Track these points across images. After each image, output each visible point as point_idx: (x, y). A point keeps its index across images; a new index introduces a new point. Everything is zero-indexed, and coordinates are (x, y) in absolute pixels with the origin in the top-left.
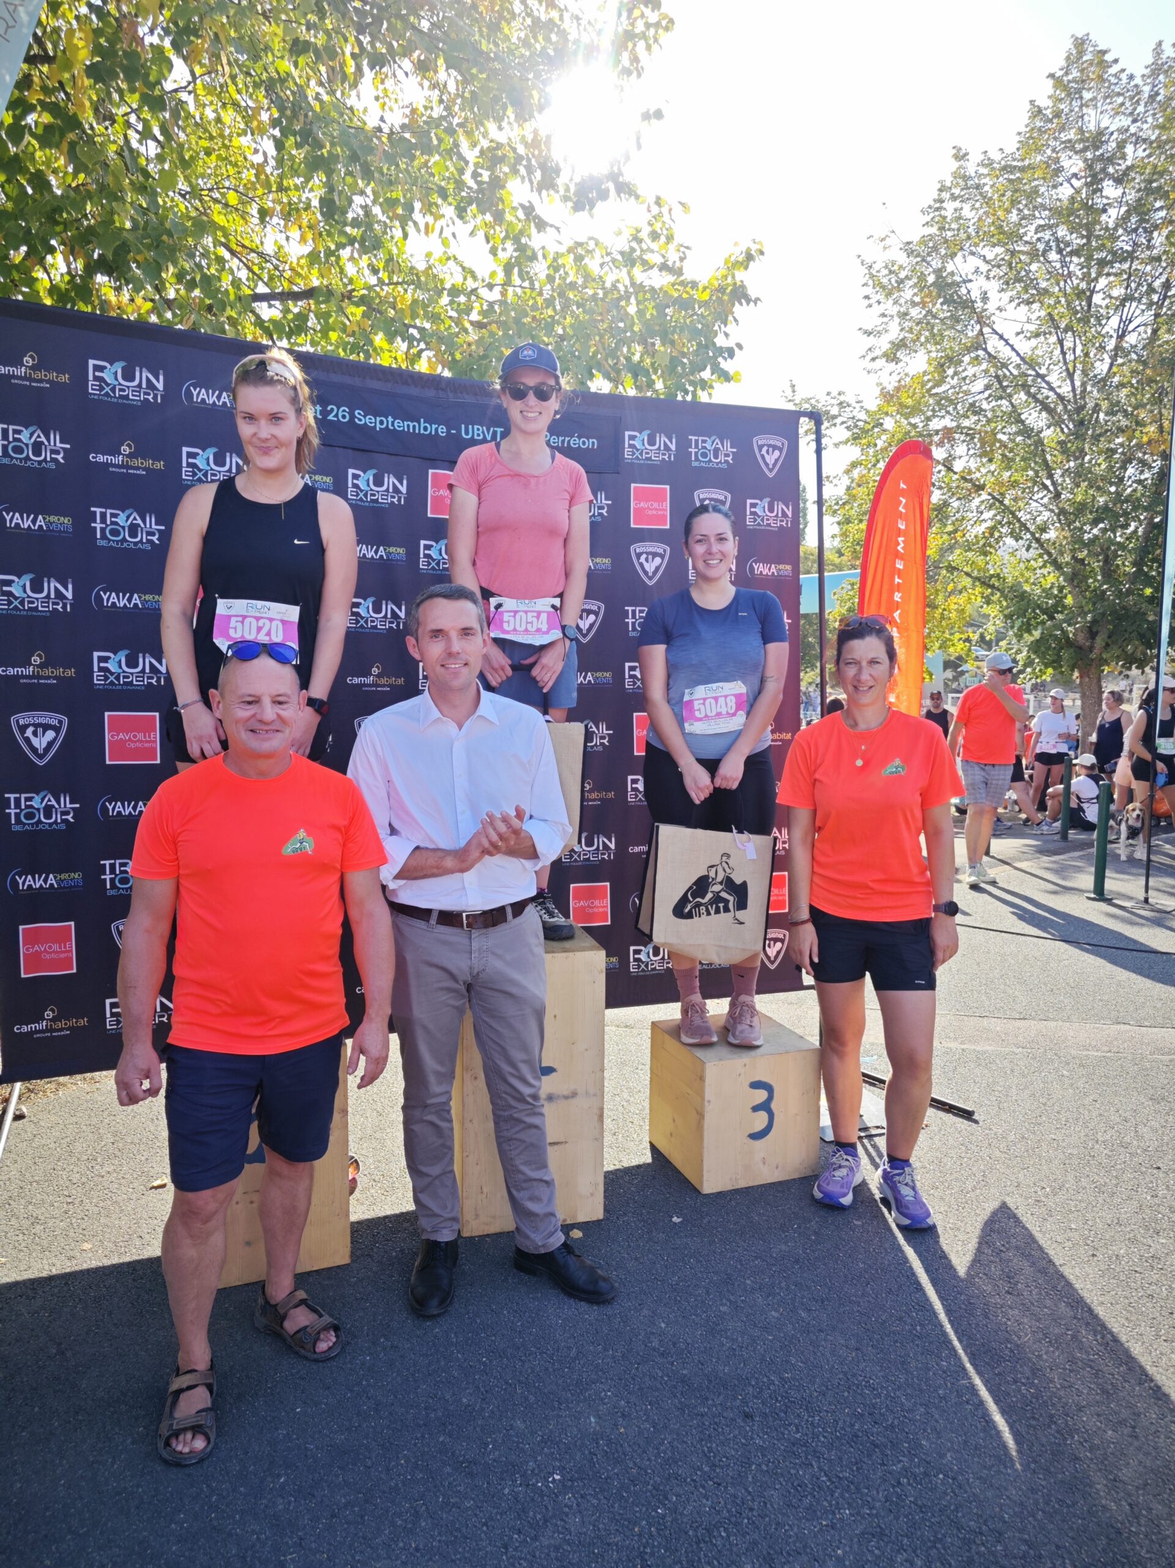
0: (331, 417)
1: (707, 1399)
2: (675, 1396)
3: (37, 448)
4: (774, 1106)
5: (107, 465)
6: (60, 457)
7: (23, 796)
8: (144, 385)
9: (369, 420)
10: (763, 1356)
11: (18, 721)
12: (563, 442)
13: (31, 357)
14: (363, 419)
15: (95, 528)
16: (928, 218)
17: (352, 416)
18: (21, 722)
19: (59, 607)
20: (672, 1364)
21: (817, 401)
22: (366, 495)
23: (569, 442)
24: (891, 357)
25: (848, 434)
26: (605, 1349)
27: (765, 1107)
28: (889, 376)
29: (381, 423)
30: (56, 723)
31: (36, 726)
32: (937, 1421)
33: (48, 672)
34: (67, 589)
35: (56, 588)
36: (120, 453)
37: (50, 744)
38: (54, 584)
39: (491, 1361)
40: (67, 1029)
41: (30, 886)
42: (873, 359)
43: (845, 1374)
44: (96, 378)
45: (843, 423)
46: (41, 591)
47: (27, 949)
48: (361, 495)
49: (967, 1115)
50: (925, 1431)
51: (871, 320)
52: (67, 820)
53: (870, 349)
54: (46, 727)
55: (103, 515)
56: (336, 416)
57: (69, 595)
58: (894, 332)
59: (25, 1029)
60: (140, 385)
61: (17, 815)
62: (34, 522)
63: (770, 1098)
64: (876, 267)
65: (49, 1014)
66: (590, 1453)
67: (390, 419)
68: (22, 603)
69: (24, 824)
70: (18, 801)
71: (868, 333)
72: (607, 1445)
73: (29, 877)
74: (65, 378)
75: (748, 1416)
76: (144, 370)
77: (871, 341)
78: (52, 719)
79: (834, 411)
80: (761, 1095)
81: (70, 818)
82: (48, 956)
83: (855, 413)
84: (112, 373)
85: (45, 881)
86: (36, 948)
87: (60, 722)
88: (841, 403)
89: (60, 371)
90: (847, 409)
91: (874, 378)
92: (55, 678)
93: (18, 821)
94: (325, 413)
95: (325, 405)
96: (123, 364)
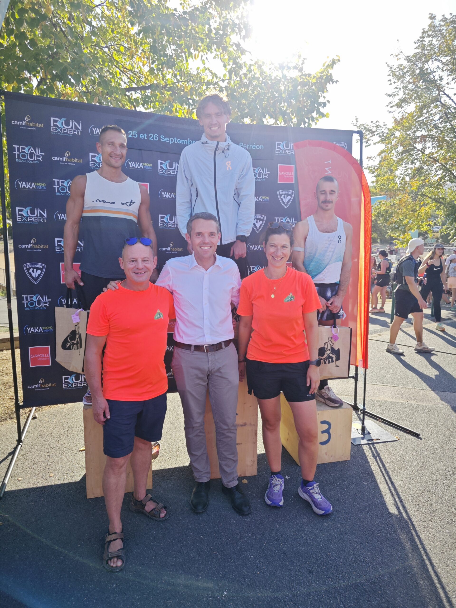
0: (150, 139)
1: (293, 562)
2: (280, 560)
3: (31, 155)
4: (331, 431)
5: (59, 161)
6: (40, 159)
7: (29, 296)
8: (74, 128)
9: (167, 140)
10: (319, 544)
11: (26, 266)
12: (249, 147)
13: (28, 117)
14: (164, 139)
15: (55, 188)
16: (417, 45)
17: (160, 138)
18: (28, 267)
19: (41, 220)
20: (280, 545)
21: (367, 125)
22: (166, 171)
23: (251, 147)
24: (399, 105)
25: (380, 139)
26: (252, 536)
27: (327, 431)
28: (398, 114)
29: (172, 140)
30: (41, 267)
31: (34, 268)
32: (394, 582)
33: (37, 246)
34: (44, 213)
35: (40, 213)
36: (64, 157)
37: (39, 275)
38: (39, 211)
39: (204, 538)
40: (48, 388)
41: (32, 332)
42: (392, 107)
43: (354, 555)
44: (54, 125)
45: (378, 134)
46: (34, 214)
47: (32, 356)
48: (164, 171)
49: (417, 436)
50: (389, 585)
51: (391, 90)
52: (46, 306)
53: (390, 103)
54: (37, 269)
55: (58, 182)
56: (153, 138)
57: (45, 215)
58: (401, 95)
59: (32, 387)
60: (72, 128)
61: (27, 304)
62: (31, 185)
63: (330, 428)
64: (394, 67)
65: (41, 382)
66: (242, 584)
67: (175, 139)
68: (27, 219)
69: (30, 307)
70: (27, 298)
71: (390, 96)
72: (249, 581)
73: (32, 328)
74: (42, 126)
75: (310, 572)
76: (74, 121)
77: (391, 99)
78: (39, 265)
79: (374, 129)
80: (326, 427)
81: (47, 305)
82: (40, 359)
83: (383, 130)
84: (61, 123)
85: (38, 330)
86: (35, 356)
87: (43, 267)
88: (377, 126)
89: (40, 123)
90: (380, 128)
91: (391, 115)
92: (40, 249)
93: (27, 306)
94: (148, 137)
95: (148, 134)
96: (65, 119)
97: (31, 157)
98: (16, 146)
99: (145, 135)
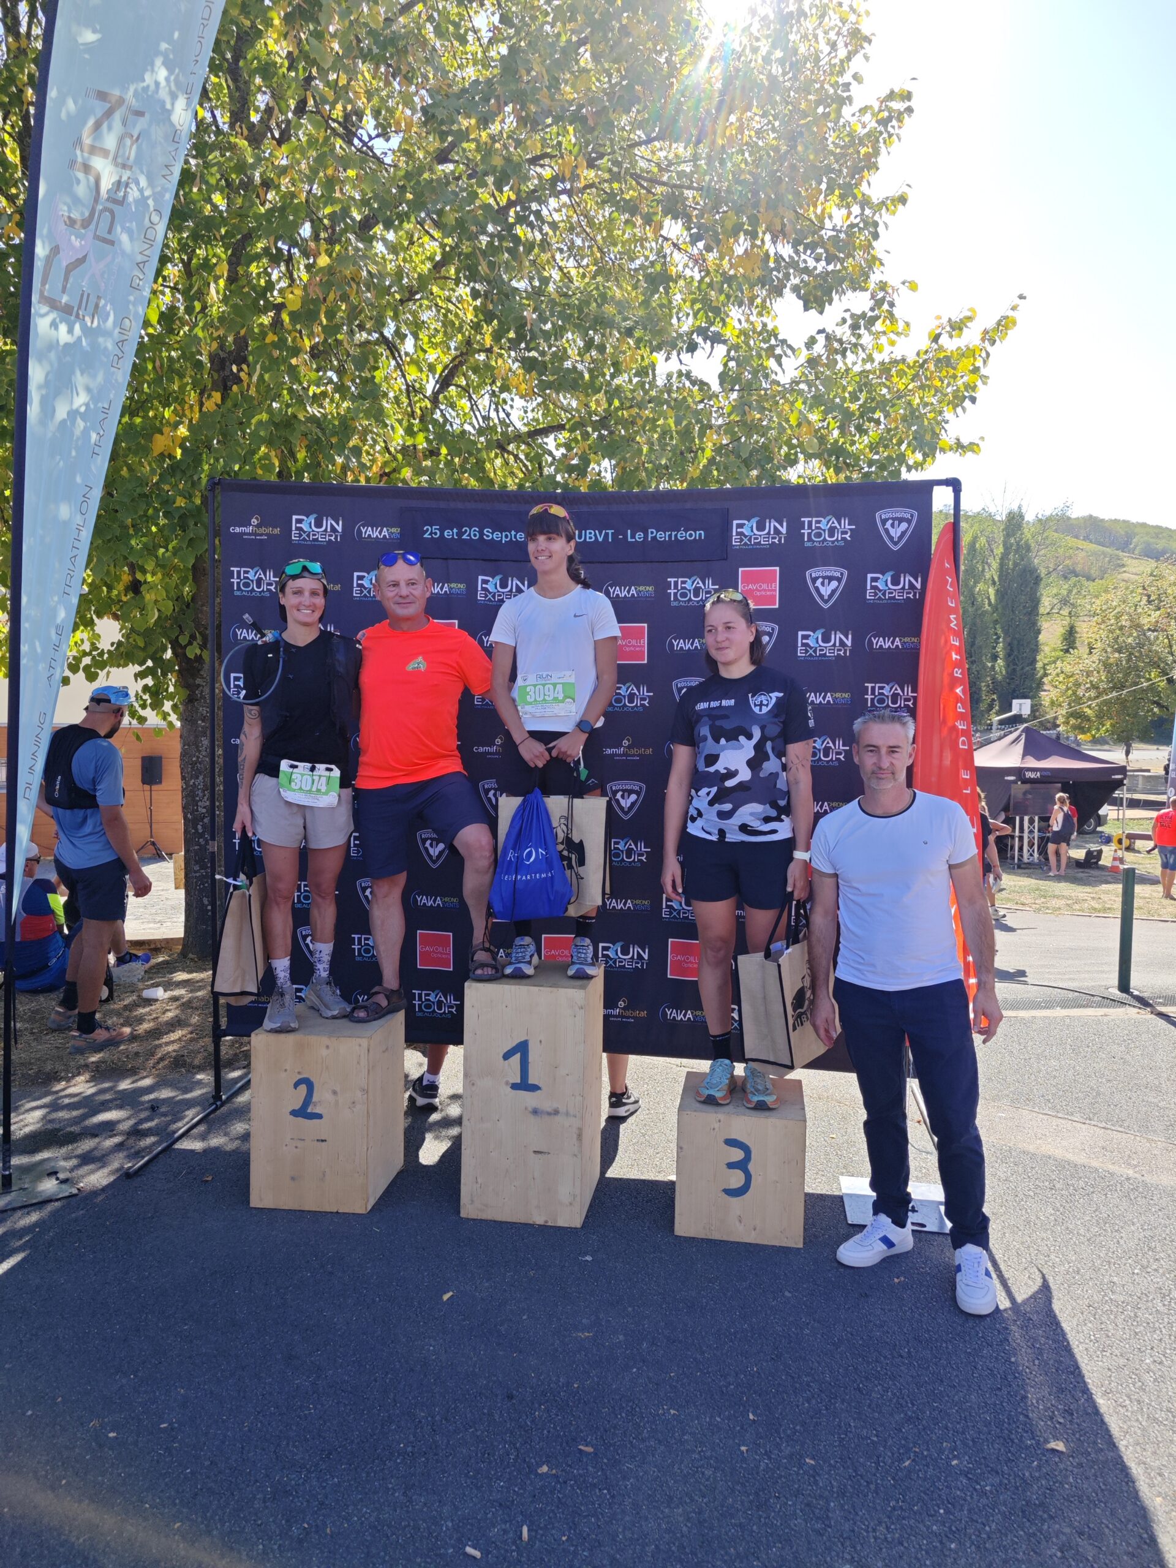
0: (464, 537)
3: (259, 582)
6: (271, 587)
8: (329, 529)
9: (497, 536)
12: (670, 536)
13: (256, 518)
14: (489, 534)
17: (482, 534)
22: (493, 598)
23: (676, 536)
27: (742, 1166)
29: (506, 536)
44: (297, 529)
48: (490, 596)
56: (469, 535)
60: (326, 530)
63: (748, 1158)
67: (513, 533)
74: (277, 531)
76: (329, 518)
80: (737, 1155)
84: (308, 523)
89: (274, 527)
94: (460, 534)
95: (460, 528)
96: (315, 516)
97: (259, 586)
98: (235, 569)
99: (455, 531)
